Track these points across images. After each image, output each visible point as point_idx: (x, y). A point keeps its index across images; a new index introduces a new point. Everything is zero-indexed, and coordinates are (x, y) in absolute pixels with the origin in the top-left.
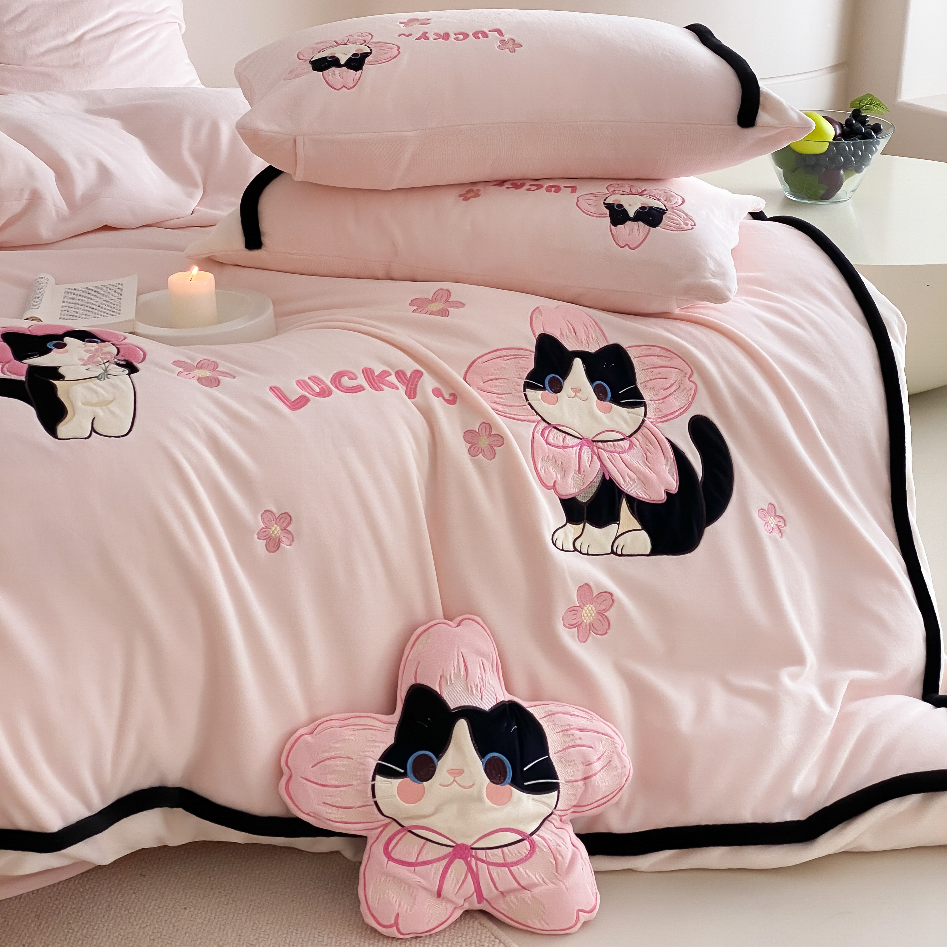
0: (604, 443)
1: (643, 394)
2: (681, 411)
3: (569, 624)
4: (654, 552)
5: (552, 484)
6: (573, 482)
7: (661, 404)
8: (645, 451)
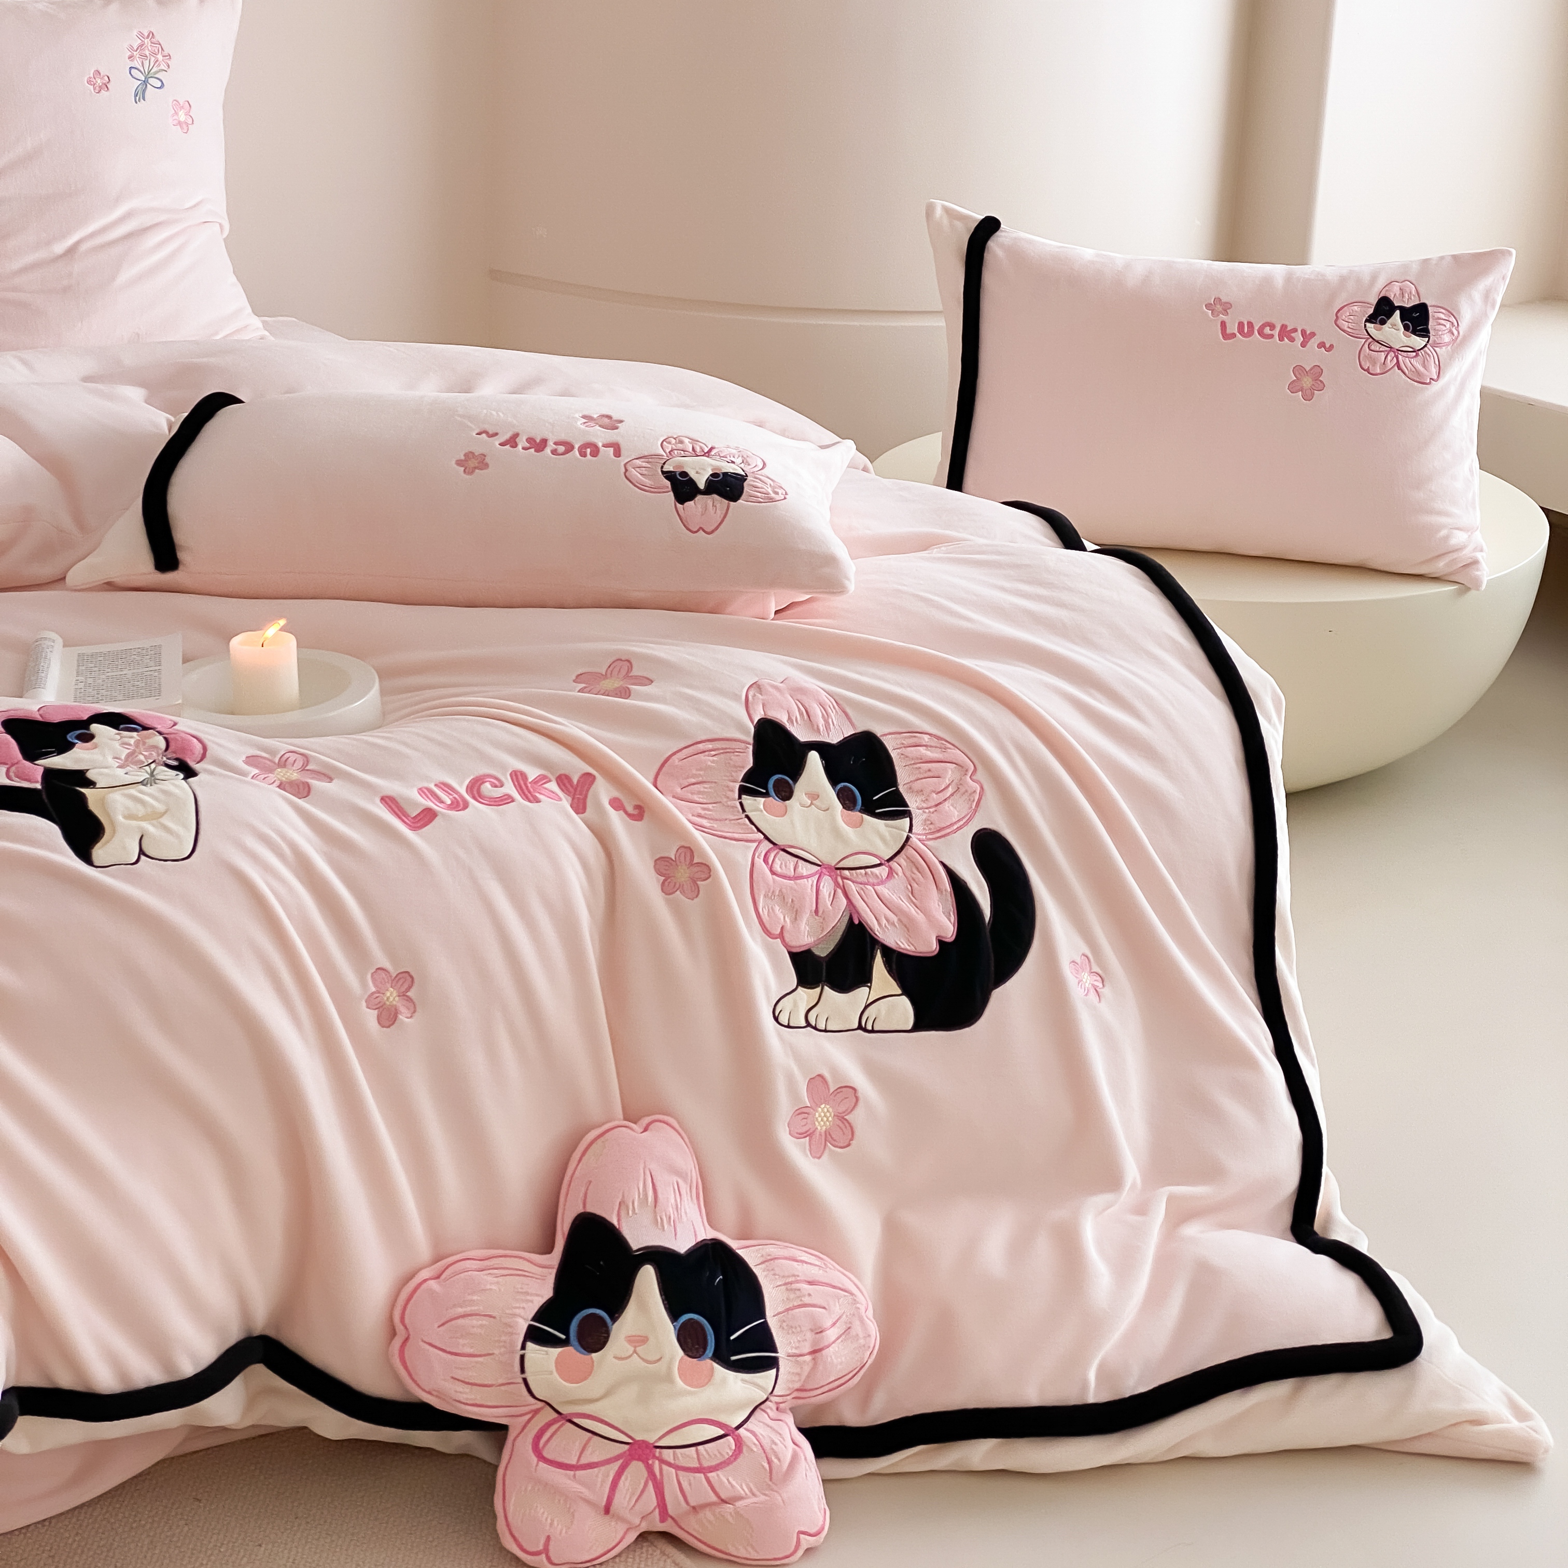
0: (851, 871)
1: (907, 800)
2: (961, 823)
3: (797, 1133)
4: (918, 1026)
5: (779, 930)
6: (807, 928)
7: (933, 813)
8: (910, 881)
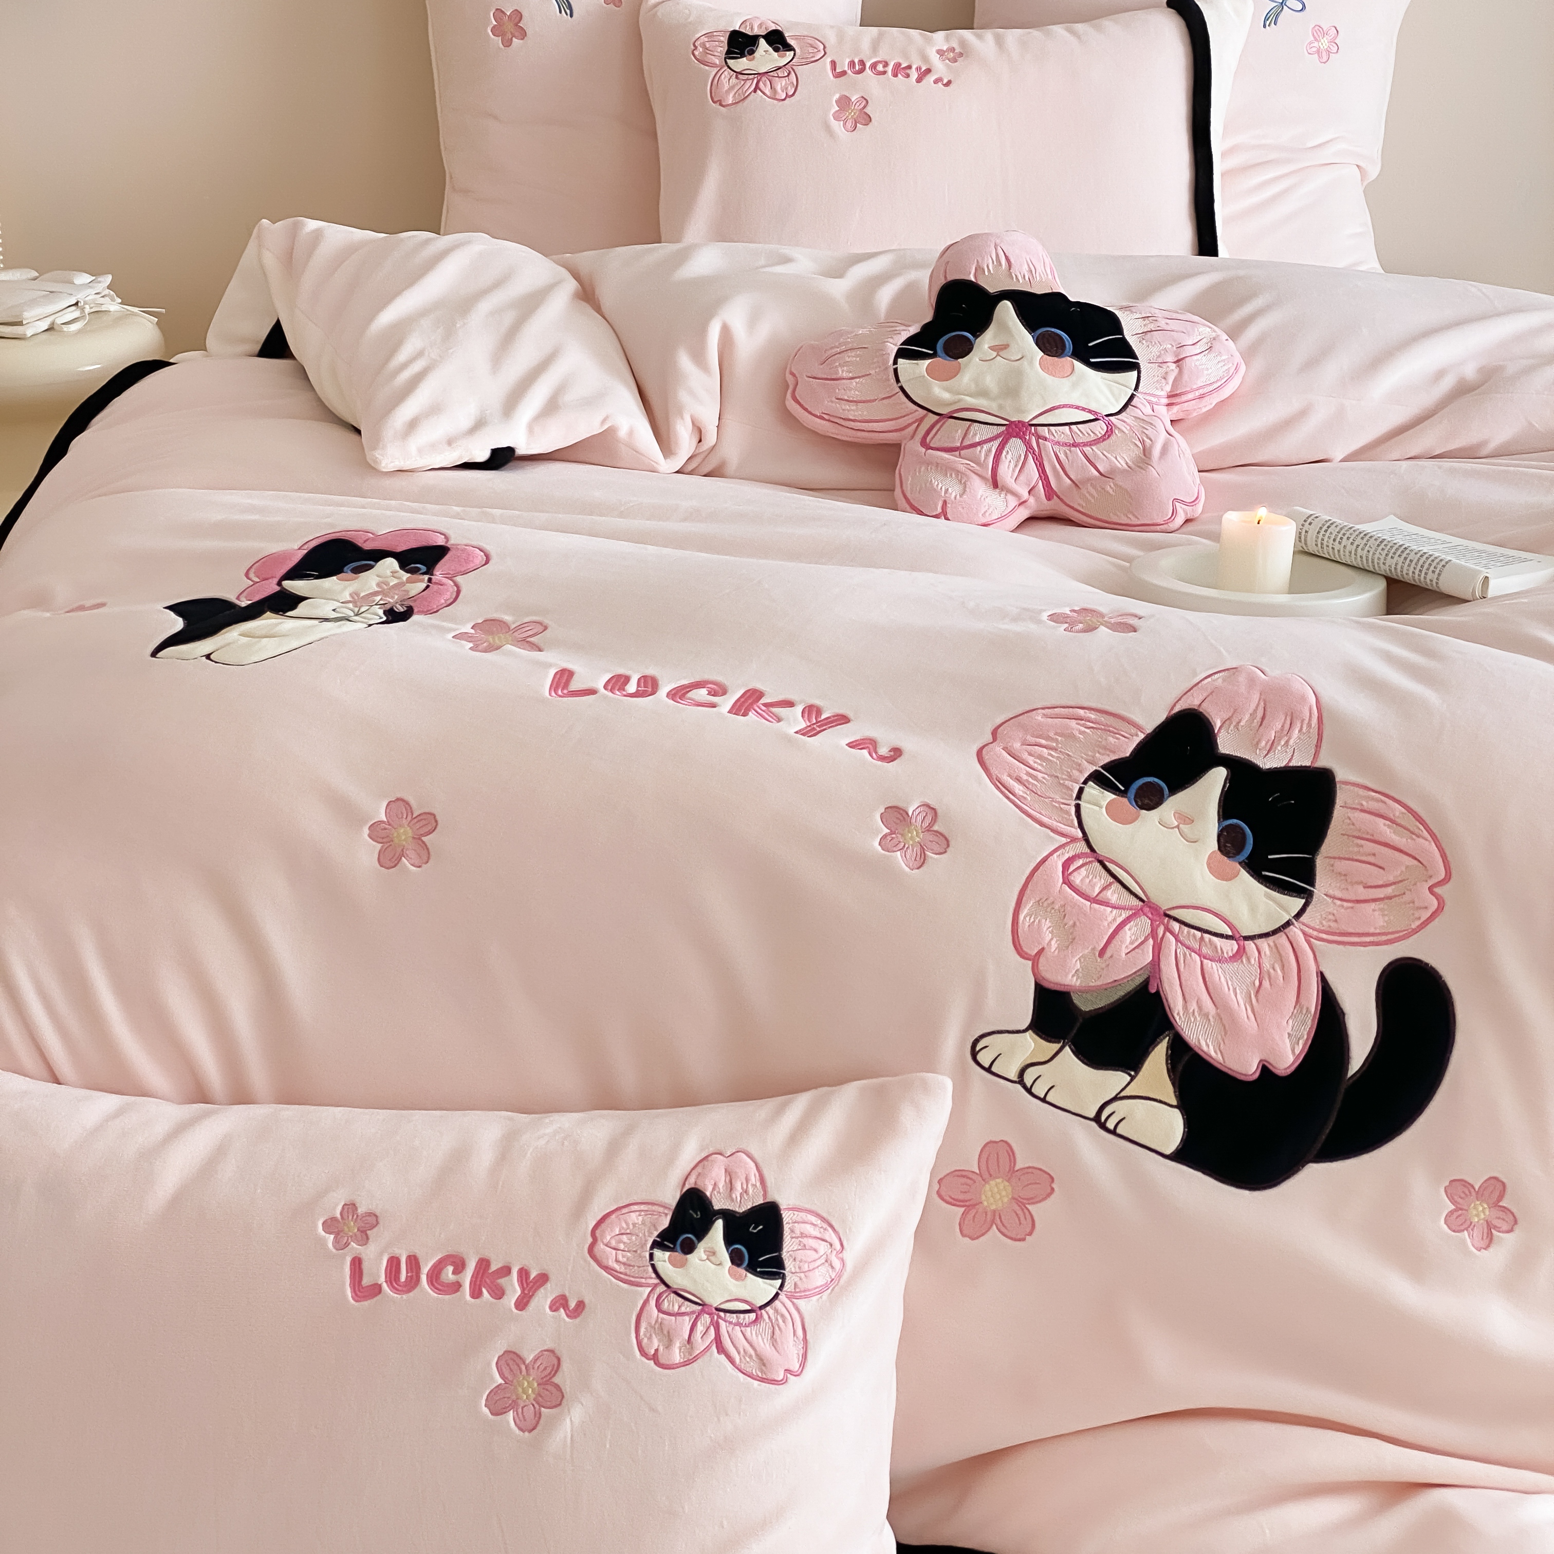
0: (1183, 927)
1: (1317, 877)
3: (950, 1197)
4: (1181, 1156)
5: (1035, 952)
6: (1078, 966)
7: (1346, 908)
8: (1263, 977)
